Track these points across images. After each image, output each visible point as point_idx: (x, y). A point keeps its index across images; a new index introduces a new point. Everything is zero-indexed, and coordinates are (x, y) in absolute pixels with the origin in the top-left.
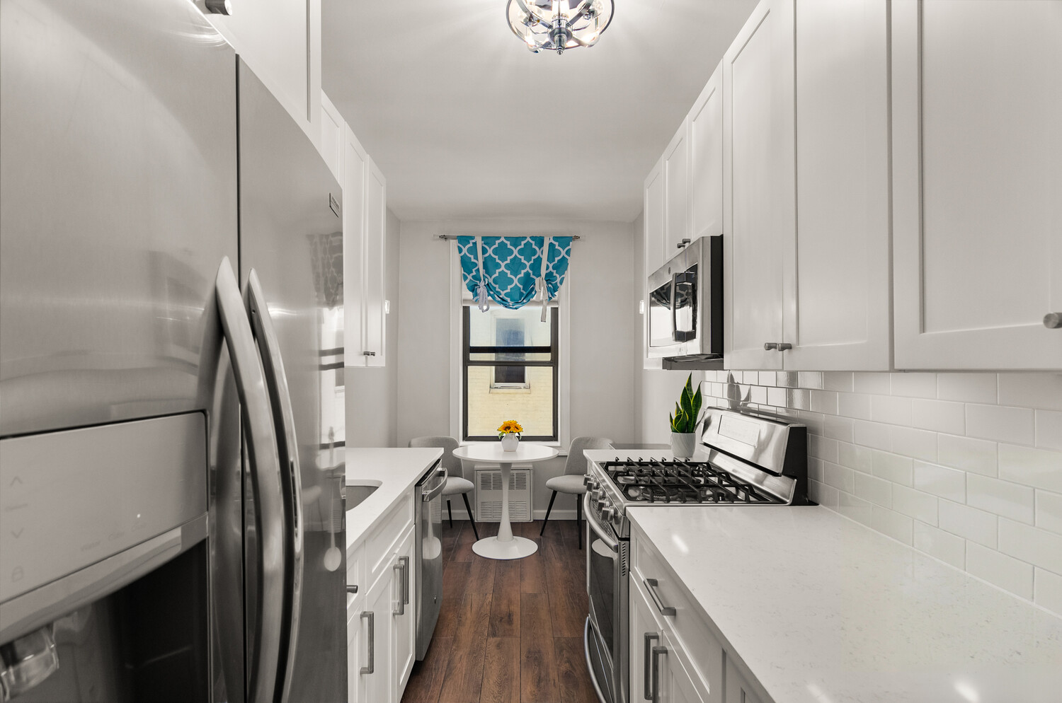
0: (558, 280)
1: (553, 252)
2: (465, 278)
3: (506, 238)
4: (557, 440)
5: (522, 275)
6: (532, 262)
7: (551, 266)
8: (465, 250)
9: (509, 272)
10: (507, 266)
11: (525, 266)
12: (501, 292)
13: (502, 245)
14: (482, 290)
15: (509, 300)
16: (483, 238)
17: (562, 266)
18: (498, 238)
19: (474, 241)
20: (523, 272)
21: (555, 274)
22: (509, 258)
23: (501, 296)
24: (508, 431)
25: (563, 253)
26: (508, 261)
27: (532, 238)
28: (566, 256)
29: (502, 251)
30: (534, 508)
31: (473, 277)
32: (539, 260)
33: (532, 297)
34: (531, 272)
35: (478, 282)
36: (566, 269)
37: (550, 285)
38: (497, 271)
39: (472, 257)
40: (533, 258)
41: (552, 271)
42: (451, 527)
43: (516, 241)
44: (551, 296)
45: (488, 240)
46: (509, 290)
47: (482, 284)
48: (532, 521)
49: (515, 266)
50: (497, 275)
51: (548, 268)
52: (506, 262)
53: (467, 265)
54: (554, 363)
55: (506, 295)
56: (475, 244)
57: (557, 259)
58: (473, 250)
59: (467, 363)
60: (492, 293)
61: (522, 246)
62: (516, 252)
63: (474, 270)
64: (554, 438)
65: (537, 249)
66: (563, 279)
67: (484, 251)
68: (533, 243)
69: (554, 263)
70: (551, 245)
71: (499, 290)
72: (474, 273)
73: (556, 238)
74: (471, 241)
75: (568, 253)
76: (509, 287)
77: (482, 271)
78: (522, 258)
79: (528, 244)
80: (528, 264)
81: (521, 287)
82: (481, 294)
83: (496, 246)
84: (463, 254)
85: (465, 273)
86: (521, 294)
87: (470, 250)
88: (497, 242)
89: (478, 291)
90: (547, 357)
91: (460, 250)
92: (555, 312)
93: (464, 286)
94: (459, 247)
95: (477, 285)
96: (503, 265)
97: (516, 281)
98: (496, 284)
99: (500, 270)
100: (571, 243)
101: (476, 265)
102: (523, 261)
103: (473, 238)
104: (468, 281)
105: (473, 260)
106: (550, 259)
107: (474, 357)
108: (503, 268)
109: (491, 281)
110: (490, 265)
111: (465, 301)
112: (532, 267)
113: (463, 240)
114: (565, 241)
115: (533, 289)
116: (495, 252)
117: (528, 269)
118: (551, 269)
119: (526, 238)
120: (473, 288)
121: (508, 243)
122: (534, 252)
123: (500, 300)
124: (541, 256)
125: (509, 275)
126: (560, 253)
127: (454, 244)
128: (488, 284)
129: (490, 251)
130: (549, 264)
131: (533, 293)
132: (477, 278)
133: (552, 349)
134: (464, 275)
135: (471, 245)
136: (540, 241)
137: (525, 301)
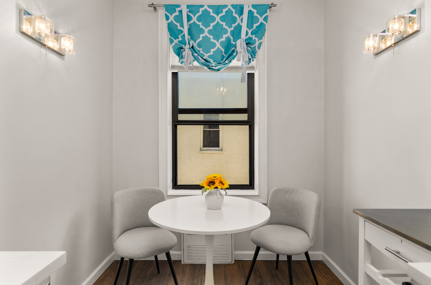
0: (257, 44)
1: (251, 18)
2: (171, 41)
3: (209, 6)
4: (253, 188)
5: (224, 39)
6: (232, 29)
7: (250, 32)
8: (172, 18)
9: (211, 37)
10: (210, 32)
11: (226, 32)
12: (205, 54)
13: (206, 12)
14: (187, 52)
15: (212, 61)
16: (188, 7)
17: (260, 31)
18: (202, 6)
19: (179, 9)
20: (225, 36)
21: (254, 38)
22: (212, 25)
23: (204, 58)
24: (212, 187)
25: (261, 20)
26: (211, 28)
27: (233, 6)
28: (264, 22)
29: (206, 18)
30: (235, 250)
31: (179, 41)
32: (239, 28)
33: (234, 58)
34: (232, 38)
35: (184, 46)
36: (264, 35)
37: (249, 48)
38: (201, 36)
39: (178, 25)
40: (234, 25)
41: (251, 36)
42: (159, 272)
43: (218, 9)
44: (250, 57)
45: (192, 9)
46: (211, 53)
47: (187, 46)
48: (233, 262)
49: (217, 32)
50: (201, 39)
51: (247, 34)
52: (209, 28)
53: (173, 32)
54: (250, 123)
55: (209, 57)
56: (181, 12)
57: (255, 26)
58: (179, 18)
59: (176, 123)
60: (196, 55)
61: (224, 14)
62: (218, 19)
63: (180, 36)
64: (251, 186)
65: (237, 16)
66: (260, 44)
67: (189, 18)
68: (234, 10)
69: (253, 29)
70: (250, 12)
71: (203, 53)
72: (180, 39)
73: (254, 6)
74: (178, 9)
75: (266, 19)
76: (212, 50)
77: (187, 37)
78: (224, 24)
79: (229, 12)
80: (229, 30)
81: (223, 50)
82: (186, 56)
83: (200, 13)
84: (169, 21)
85: (172, 38)
86: (223, 57)
87: (176, 18)
88: (201, 9)
89: (184, 54)
90: (244, 117)
91: (167, 18)
92: (251, 76)
93: (172, 50)
94: (166, 14)
95: (182, 48)
96: (206, 30)
97: (218, 45)
98: (200, 47)
99: (204, 35)
100: (268, 10)
101: (182, 32)
102: (224, 26)
103: (179, 6)
104: (174, 44)
105: (179, 28)
106: (250, 25)
107: (182, 117)
108: (206, 33)
109: (195, 45)
110: (194, 31)
111: (173, 67)
112: (232, 33)
113: (170, 8)
114: (263, 9)
115: (233, 51)
116: (199, 19)
117: (229, 34)
118: (250, 35)
119: (227, 6)
120: (179, 51)
121: (211, 11)
122: (234, 20)
123: (203, 61)
124: (241, 24)
125: (212, 40)
126: (258, 20)
127: (162, 12)
128: (192, 47)
129: (194, 19)
130: (248, 30)
131: (235, 54)
132: (183, 42)
133: (250, 110)
134: (171, 40)
135: (177, 13)
136: (240, 9)
137: (227, 62)
